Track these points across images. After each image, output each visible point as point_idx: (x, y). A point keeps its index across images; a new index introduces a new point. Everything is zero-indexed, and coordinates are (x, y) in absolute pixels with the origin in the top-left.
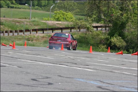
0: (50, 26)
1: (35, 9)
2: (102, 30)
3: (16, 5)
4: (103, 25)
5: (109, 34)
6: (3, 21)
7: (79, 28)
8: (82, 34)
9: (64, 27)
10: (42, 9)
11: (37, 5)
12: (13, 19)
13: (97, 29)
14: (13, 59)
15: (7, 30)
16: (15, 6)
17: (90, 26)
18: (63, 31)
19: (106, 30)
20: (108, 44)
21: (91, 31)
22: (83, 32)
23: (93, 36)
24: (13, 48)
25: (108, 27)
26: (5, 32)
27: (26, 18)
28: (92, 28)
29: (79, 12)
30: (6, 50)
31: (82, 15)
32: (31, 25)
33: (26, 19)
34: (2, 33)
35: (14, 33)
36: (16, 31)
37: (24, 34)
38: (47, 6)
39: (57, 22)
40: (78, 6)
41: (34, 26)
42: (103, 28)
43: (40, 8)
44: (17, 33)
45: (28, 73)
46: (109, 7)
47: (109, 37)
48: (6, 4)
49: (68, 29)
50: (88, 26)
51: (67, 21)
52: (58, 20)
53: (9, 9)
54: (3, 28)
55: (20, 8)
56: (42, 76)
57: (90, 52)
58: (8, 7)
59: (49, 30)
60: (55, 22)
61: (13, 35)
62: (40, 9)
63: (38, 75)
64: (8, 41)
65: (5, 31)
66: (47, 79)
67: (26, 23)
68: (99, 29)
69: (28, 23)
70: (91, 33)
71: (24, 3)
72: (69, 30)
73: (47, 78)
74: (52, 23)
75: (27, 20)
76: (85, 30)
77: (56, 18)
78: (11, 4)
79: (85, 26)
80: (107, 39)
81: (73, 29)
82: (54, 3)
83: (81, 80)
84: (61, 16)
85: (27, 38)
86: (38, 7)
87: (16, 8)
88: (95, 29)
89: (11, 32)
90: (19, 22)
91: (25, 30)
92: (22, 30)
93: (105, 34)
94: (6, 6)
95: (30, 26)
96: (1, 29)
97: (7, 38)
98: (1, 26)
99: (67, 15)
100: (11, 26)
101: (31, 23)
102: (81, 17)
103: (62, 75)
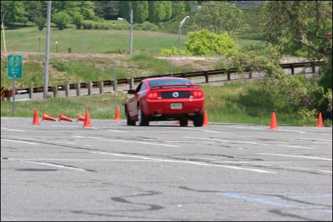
0: (179, 69)
1: (144, 29)
2: (303, 73)
3: (96, 21)
4: (307, 61)
5: (321, 83)
6: (64, 60)
7: (248, 70)
8: (256, 84)
9: (212, 69)
10: (160, 28)
11: (147, 20)
12: (89, 54)
13: (293, 72)
14: (80, 150)
15: (75, 81)
16: (93, 23)
17: (275, 64)
18: (210, 79)
19: (314, 72)
20: (321, 107)
21: (276, 77)
22: (258, 80)
23: (283, 89)
24: (85, 124)
25: (318, 64)
26: (68, 86)
27: (121, 50)
28: (280, 70)
29: (249, 32)
30: (67, 131)
31: (258, 39)
32: (132, 67)
33: (120, 53)
34: (62, 89)
35: (92, 89)
36: (96, 85)
37: (114, 89)
38: (171, 21)
39: (195, 58)
40: (247, 18)
41: (137, 69)
42: (308, 67)
43: (153, 25)
44: (98, 89)
45: (108, 184)
46: (318, 16)
47: (323, 89)
48: (72, 20)
49: (223, 73)
50: (269, 64)
51: (219, 54)
52: (197, 52)
53: (79, 31)
54: (63, 78)
55: (107, 29)
56: (140, 190)
57: (272, 126)
58: (79, 27)
60: (189, 58)
61: (89, 94)
62: (156, 27)
63: (130, 187)
64: (76, 108)
65: (70, 85)
66: (151, 196)
67: (119, 62)
68: (297, 70)
69: (125, 64)
70: (277, 81)
71: (116, 14)
72: (224, 77)
73: (152, 193)
74: (183, 61)
75: (123, 56)
76: (263, 74)
77: (192, 47)
78: (85, 19)
79: (262, 66)
80: (318, 95)
81: (233, 74)
82: (187, 13)
83: (233, 196)
84: (204, 44)
85: (123, 98)
86: (151, 24)
87: (96, 28)
88: (288, 71)
89: (84, 86)
90: (103, 63)
91: (118, 80)
92: (109, 81)
93: (312, 81)
94: (74, 26)
95: (130, 69)
96: (59, 80)
97: (76, 102)
98: (60, 73)
99: (218, 39)
100: (83, 73)
101: (132, 64)
102: (255, 43)
103: (189, 186)
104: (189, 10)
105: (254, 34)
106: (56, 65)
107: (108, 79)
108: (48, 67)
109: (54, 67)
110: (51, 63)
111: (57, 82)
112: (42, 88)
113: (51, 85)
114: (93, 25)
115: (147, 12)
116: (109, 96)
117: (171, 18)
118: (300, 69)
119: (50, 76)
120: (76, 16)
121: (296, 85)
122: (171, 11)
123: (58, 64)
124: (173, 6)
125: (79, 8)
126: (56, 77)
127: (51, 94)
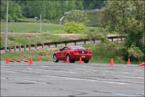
0: (63, 39)
1: (44, 22)
2: (117, 41)
3: (23, 18)
6: (13, 36)
7: (93, 40)
8: (97, 46)
9: (78, 39)
10: (51, 22)
11: (45, 18)
12: (24, 33)
13: (112, 40)
15: (18, 45)
17: (105, 37)
18: (77, 44)
19: (122, 40)
20: (125, 55)
21: (106, 43)
22: (98, 44)
24: (30, 64)
25: (124, 37)
26: (16, 47)
27: (36, 31)
28: (107, 39)
29: (89, 23)
30: (23, 67)
34: (13, 48)
35: (26, 48)
36: (27, 46)
37: (36, 48)
38: (55, 19)
39: (69, 35)
40: (89, 17)
41: (45, 40)
42: (119, 38)
43: (48, 20)
44: (29, 48)
45: (62, 89)
46: (124, 16)
47: (126, 48)
49: (82, 41)
50: (103, 37)
52: (69, 32)
53: (16, 23)
54: (13, 43)
55: (28, 22)
56: (77, 92)
57: (111, 64)
58: (16, 21)
59: (62, 43)
60: (67, 35)
61: (25, 50)
62: (49, 21)
65: (17, 47)
67: (37, 36)
68: (114, 40)
69: (40, 37)
71: (31, 16)
72: (83, 43)
74: (65, 36)
76: (99, 41)
77: (67, 30)
78: (18, 18)
79: (99, 38)
80: (124, 50)
81: (87, 41)
85: (39, 52)
86: (47, 20)
87: (23, 22)
88: (110, 40)
89: (22, 47)
90: (30, 37)
91: (37, 44)
93: (121, 44)
94: (14, 21)
95: (42, 40)
96: (11, 44)
97: (19, 54)
98: (12, 41)
99: (78, 26)
100: (22, 41)
101: (43, 37)
102: (92, 28)
103: (97, 90)
104: (63, 14)
105: (91, 24)
106: (10, 38)
107: (33, 44)
108: (7, 39)
109: (9, 38)
110: (8, 37)
111: (10, 45)
112: (4, 48)
113: (8, 47)
114: (22, 21)
115: (45, 15)
116: (34, 51)
117: (56, 17)
118: (116, 39)
119: (7, 42)
120: (14, 17)
121: (114, 46)
122: (55, 14)
123: (11, 37)
124: (56, 12)
125: (16, 13)
126: (10, 43)
127: (8, 50)
